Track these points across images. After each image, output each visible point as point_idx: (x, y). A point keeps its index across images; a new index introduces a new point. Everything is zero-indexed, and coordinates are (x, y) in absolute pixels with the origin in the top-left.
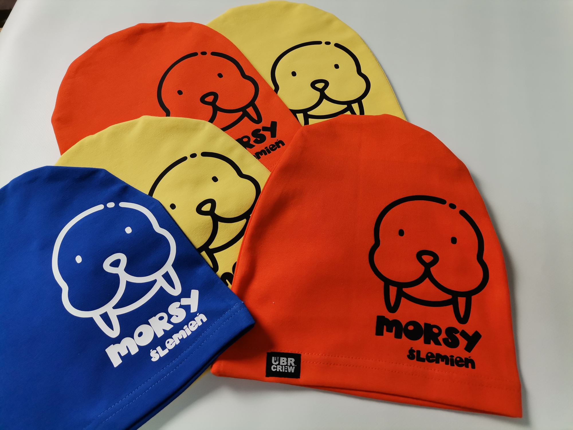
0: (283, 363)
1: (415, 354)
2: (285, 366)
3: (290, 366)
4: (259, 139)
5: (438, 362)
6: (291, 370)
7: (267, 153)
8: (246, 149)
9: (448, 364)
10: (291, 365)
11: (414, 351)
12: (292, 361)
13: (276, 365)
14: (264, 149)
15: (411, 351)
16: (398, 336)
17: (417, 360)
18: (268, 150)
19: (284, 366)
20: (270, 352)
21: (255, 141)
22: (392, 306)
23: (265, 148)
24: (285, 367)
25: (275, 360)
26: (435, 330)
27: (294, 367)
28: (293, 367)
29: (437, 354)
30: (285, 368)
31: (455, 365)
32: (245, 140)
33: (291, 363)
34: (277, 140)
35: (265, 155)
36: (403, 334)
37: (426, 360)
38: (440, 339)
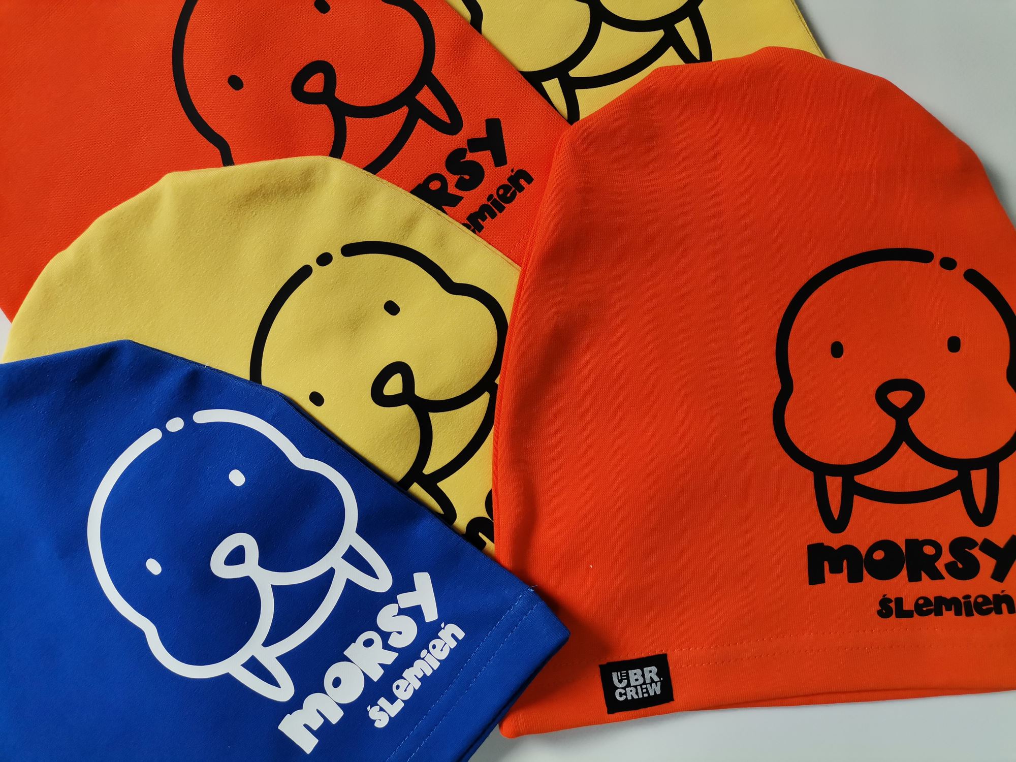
0: (637, 680)
1: (892, 605)
2: (641, 685)
3: (651, 684)
4: (467, 177)
5: (939, 613)
6: (655, 689)
7: (496, 211)
8: (444, 211)
9: (961, 614)
10: (652, 681)
11: (890, 601)
12: (651, 672)
13: (624, 688)
14: (484, 201)
15: (885, 602)
16: (856, 577)
17: (897, 616)
18: (496, 204)
19: (639, 688)
20: (604, 663)
21: (460, 185)
22: (836, 518)
23: (488, 200)
24: (641, 687)
25: (620, 678)
26: (929, 550)
27: (659, 684)
28: (656, 683)
29: (936, 598)
30: (642, 689)
31: (975, 612)
32: (435, 185)
33: (651, 678)
34: (512, 171)
35: (493, 218)
36: (865, 572)
37: (914, 612)
38: (940, 565)
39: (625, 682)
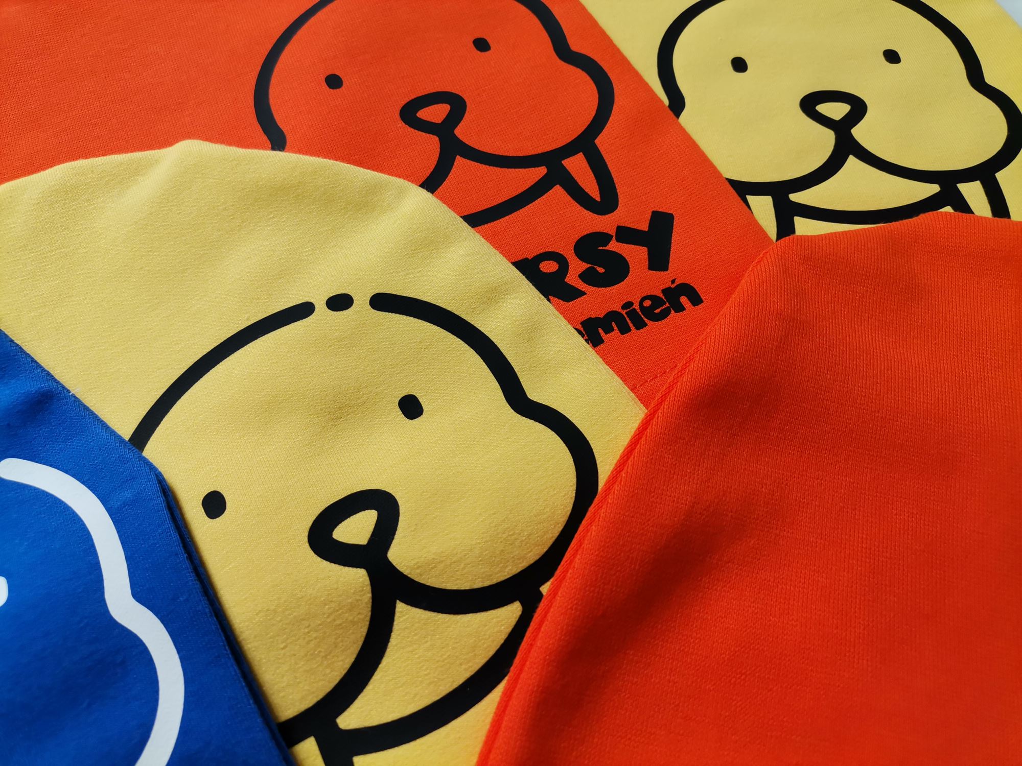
4: (601, 270)
7: (631, 325)
8: (549, 300)
14: (617, 307)
18: (633, 314)
21: (587, 277)
23: (624, 307)
32: (549, 267)
34: (673, 282)
35: (622, 334)
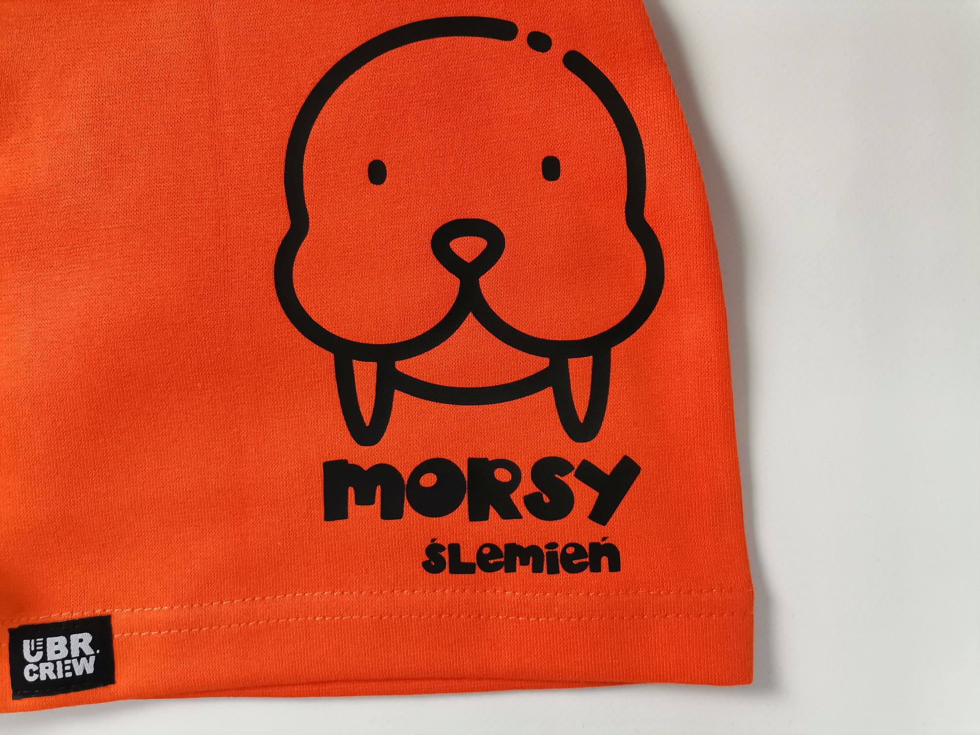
0: (57, 652)
1: (445, 554)
2: (63, 660)
3: (79, 659)
5: (511, 568)
9: (541, 571)
10: (82, 654)
11: (442, 548)
12: (82, 641)
13: (37, 664)
15: (433, 550)
16: (391, 512)
17: (452, 571)
19: (59, 664)
20: (15, 625)
22: (367, 424)
24: (63, 663)
25: (33, 649)
26: (502, 475)
27: (92, 659)
28: (88, 657)
29: (507, 546)
30: (64, 666)
31: (561, 569)
33: (80, 649)
36: (406, 503)
37: (477, 566)
38: (517, 498)
39: (39, 655)
